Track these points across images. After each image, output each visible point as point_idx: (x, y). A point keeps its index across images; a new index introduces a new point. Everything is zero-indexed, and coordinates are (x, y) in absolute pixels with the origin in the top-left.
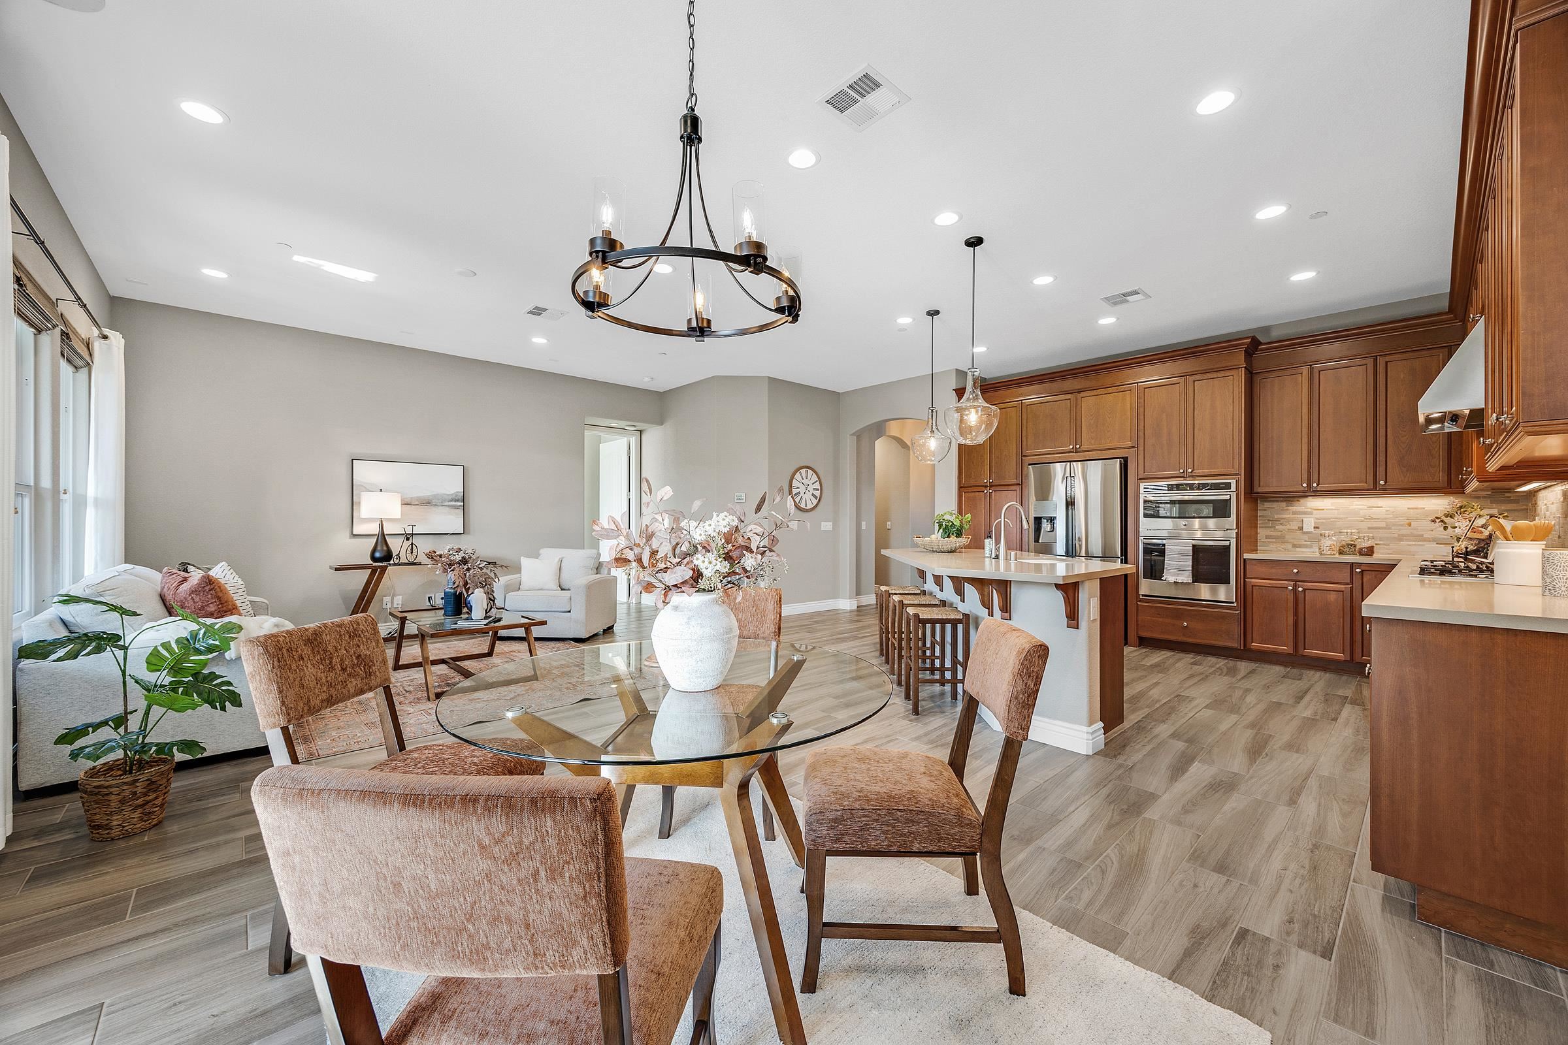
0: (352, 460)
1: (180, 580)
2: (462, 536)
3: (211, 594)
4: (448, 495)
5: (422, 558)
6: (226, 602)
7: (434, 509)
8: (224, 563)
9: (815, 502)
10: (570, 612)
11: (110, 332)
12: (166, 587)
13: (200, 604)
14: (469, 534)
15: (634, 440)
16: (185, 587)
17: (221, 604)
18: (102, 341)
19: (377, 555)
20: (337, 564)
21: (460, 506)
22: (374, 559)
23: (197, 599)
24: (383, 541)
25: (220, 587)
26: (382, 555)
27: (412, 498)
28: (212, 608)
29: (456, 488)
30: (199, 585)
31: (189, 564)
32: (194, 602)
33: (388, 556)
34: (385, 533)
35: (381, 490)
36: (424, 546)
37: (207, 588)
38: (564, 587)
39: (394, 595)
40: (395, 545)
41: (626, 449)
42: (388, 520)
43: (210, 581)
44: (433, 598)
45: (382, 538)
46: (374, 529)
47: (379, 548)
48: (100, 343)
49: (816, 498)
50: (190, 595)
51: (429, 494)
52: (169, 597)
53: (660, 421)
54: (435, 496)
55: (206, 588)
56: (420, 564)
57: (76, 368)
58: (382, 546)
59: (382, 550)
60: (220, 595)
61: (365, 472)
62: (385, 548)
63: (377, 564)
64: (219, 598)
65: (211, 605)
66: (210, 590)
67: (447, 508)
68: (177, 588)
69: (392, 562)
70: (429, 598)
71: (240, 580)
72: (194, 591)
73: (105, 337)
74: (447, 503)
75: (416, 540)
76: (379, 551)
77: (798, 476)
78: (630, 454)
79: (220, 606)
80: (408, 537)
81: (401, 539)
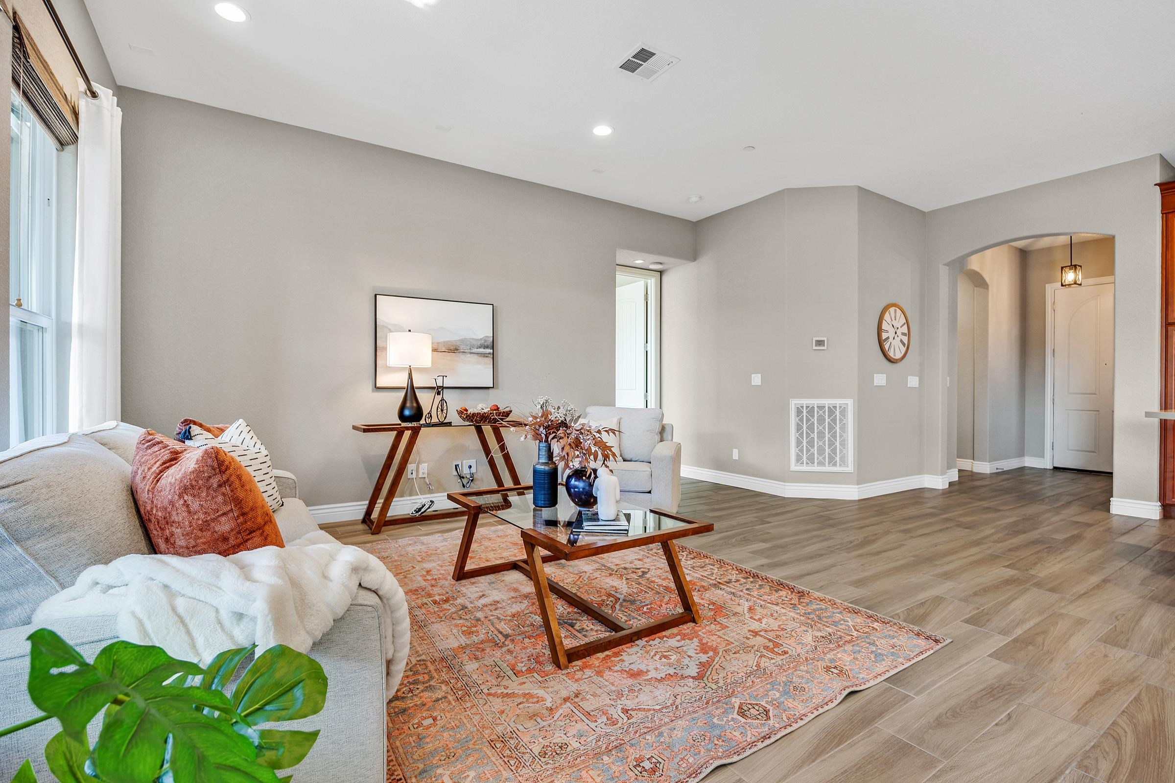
0: (376, 295)
1: (166, 458)
2: (491, 391)
3: (224, 494)
4: (477, 340)
5: (453, 417)
6: (252, 509)
7: (462, 356)
8: (241, 421)
9: (903, 350)
10: (650, 492)
11: (99, 89)
12: (139, 472)
13: (202, 516)
14: (497, 388)
15: (652, 282)
16: (174, 475)
17: (243, 514)
18: (90, 100)
19: (407, 413)
20: (361, 422)
21: (489, 353)
22: (402, 417)
23: (195, 505)
24: (413, 394)
25: (239, 477)
26: (412, 413)
27: (438, 343)
28: (225, 526)
29: (484, 332)
30: (197, 472)
31: (195, 423)
32: (189, 512)
33: (418, 414)
34: (415, 385)
35: (410, 331)
36: (454, 402)
37: (215, 482)
38: (627, 457)
39: (419, 463)
40: (426, 400)
41: (643, 293)
42: (415, 368)
43: (221, 463)
44: (460, 466)
45: (411, 391)
46: (401, 380)
47: (408, 404)
48: (87, 102)
49: (904, 344)
50: (180, 496)
51: (456, 338)
52: (144, 496)
53: (693, 255)
54: (463, 341)
55: (211, 481)
56: (449, 424)
57: (62, 144)
58: (412, 403)
59: (412, 407)
60: (241, 494)
61: (389, 310)
62: (415, 405)
63: (404, 425)
64: (238, 502)
65: (223, 519)
66: (220, 486)
67: (476, 356)
68: (157, 479)
69: (422, 422)
70: (456, 466)
71: (263, 448)
72: (187, 488)
73: (94, 95)
74: (475, 350)
75: (447, 394)
76: (408, 408)
77: (887, 317)
78: (647, 299)
79: (241, 520)
80: (439, 390)
81: (433, 392)
